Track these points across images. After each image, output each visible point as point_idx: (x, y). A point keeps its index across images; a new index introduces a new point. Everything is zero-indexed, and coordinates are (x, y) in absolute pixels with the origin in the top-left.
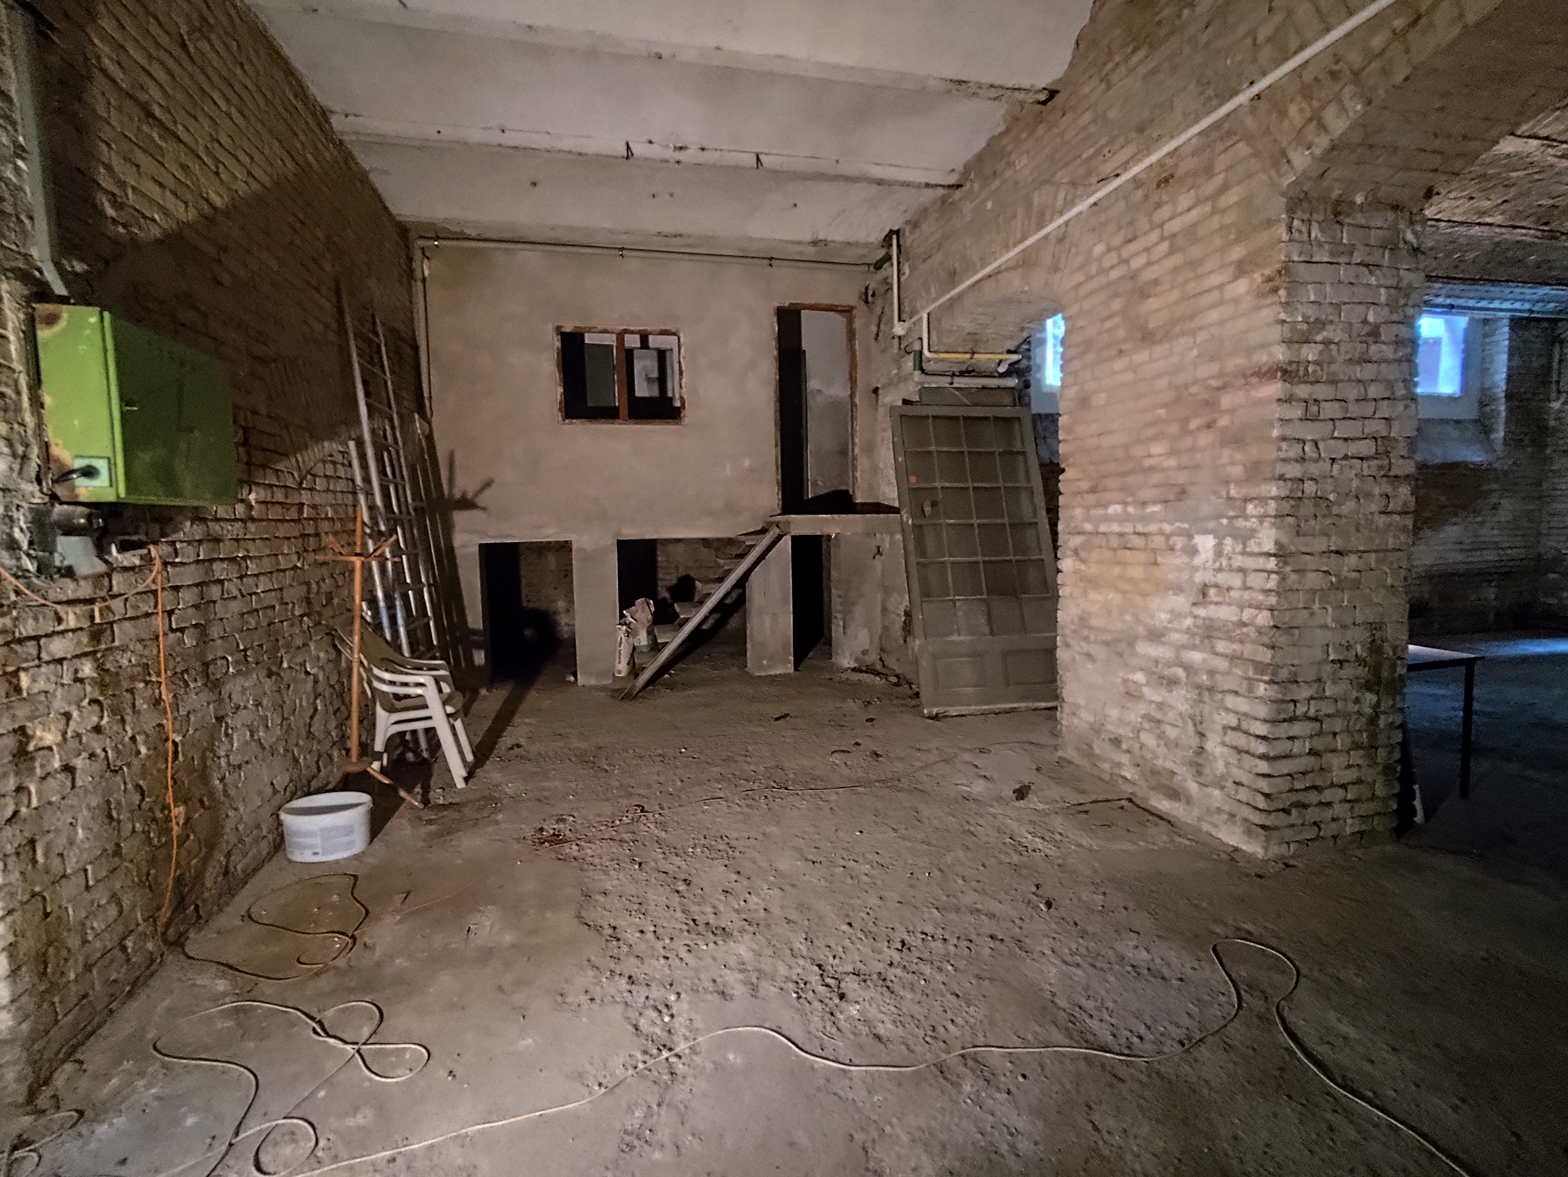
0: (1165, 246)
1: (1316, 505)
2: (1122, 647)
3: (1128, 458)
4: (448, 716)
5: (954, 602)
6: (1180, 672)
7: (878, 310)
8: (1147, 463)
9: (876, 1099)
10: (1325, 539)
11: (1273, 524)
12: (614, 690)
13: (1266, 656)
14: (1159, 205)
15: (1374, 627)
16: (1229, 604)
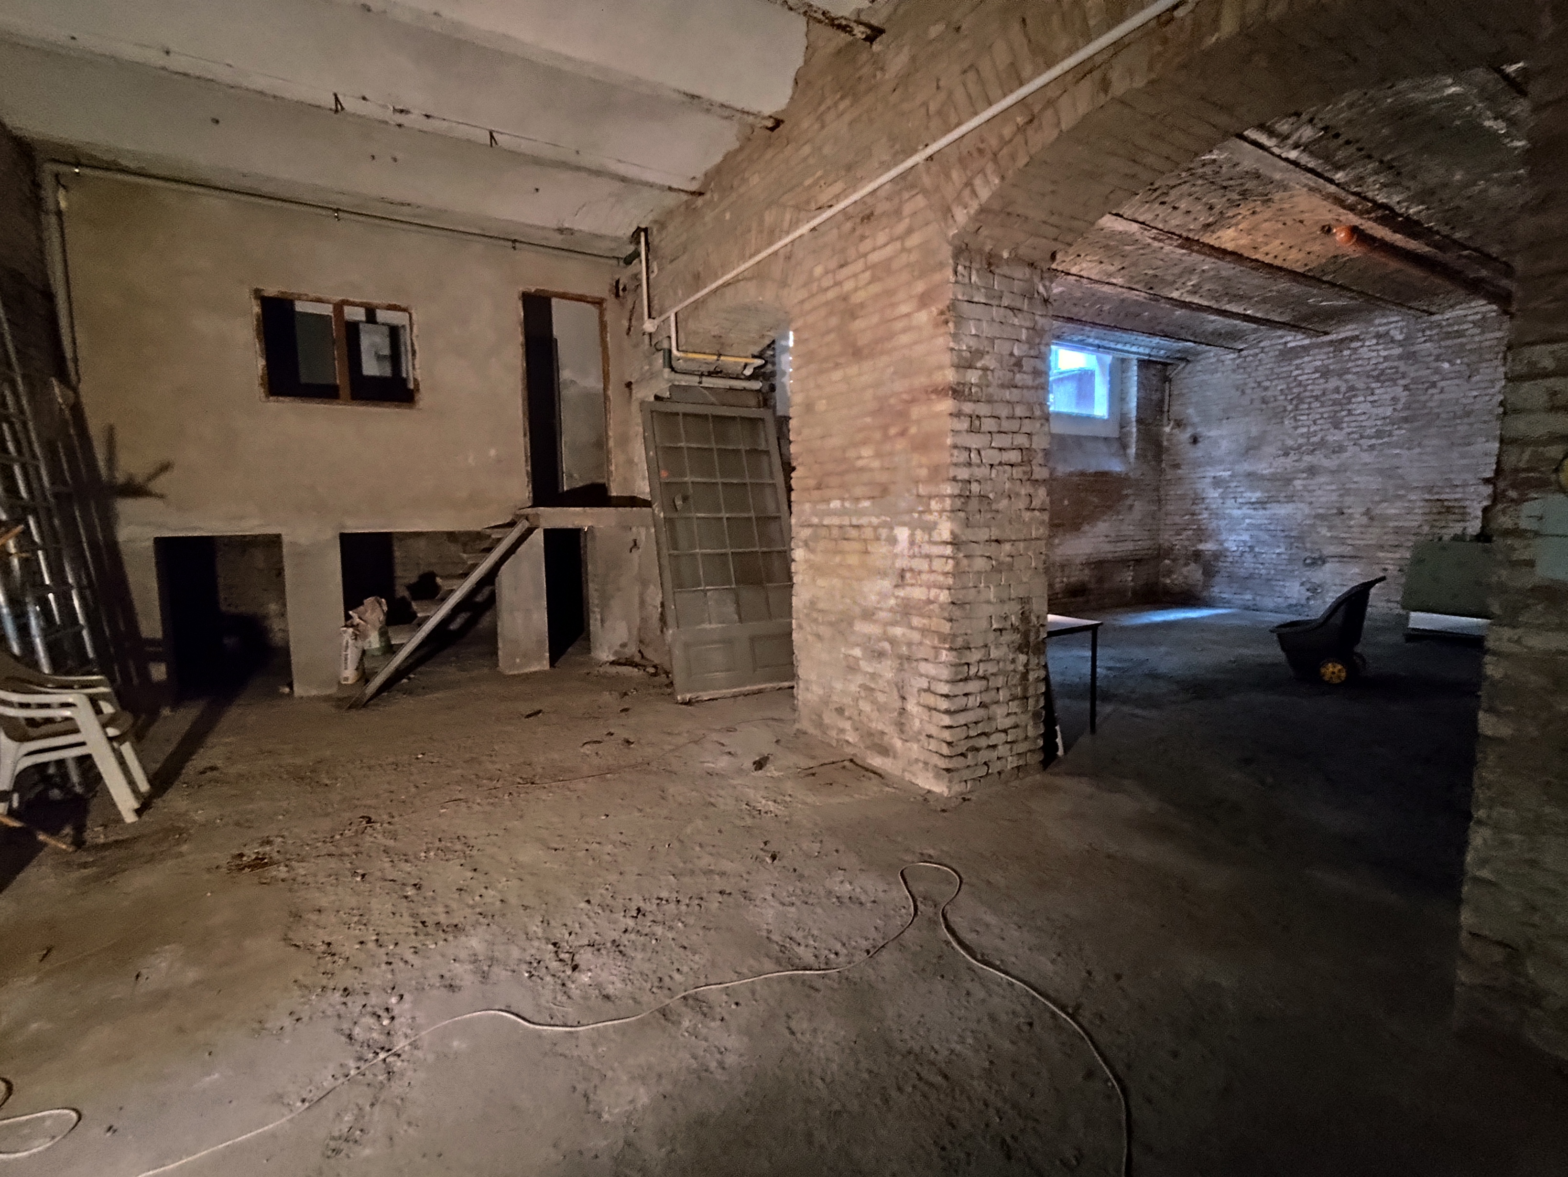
0: (868, 275)
1: (980, 502)
2: (844, 625)
3: (845, 460)
4: (111, 739)
5: (705, 592)
6: (886, 646)
7: (629, 305)
8: (860, 463)
9: (600, 1050)
10: (987, 530)
11: (949, 517)
12: (339, 699)
13: (946, 628)
14: (863, 238)
15: (1024, 601)
16: (921, 586)
